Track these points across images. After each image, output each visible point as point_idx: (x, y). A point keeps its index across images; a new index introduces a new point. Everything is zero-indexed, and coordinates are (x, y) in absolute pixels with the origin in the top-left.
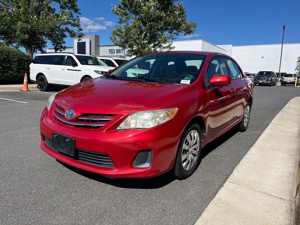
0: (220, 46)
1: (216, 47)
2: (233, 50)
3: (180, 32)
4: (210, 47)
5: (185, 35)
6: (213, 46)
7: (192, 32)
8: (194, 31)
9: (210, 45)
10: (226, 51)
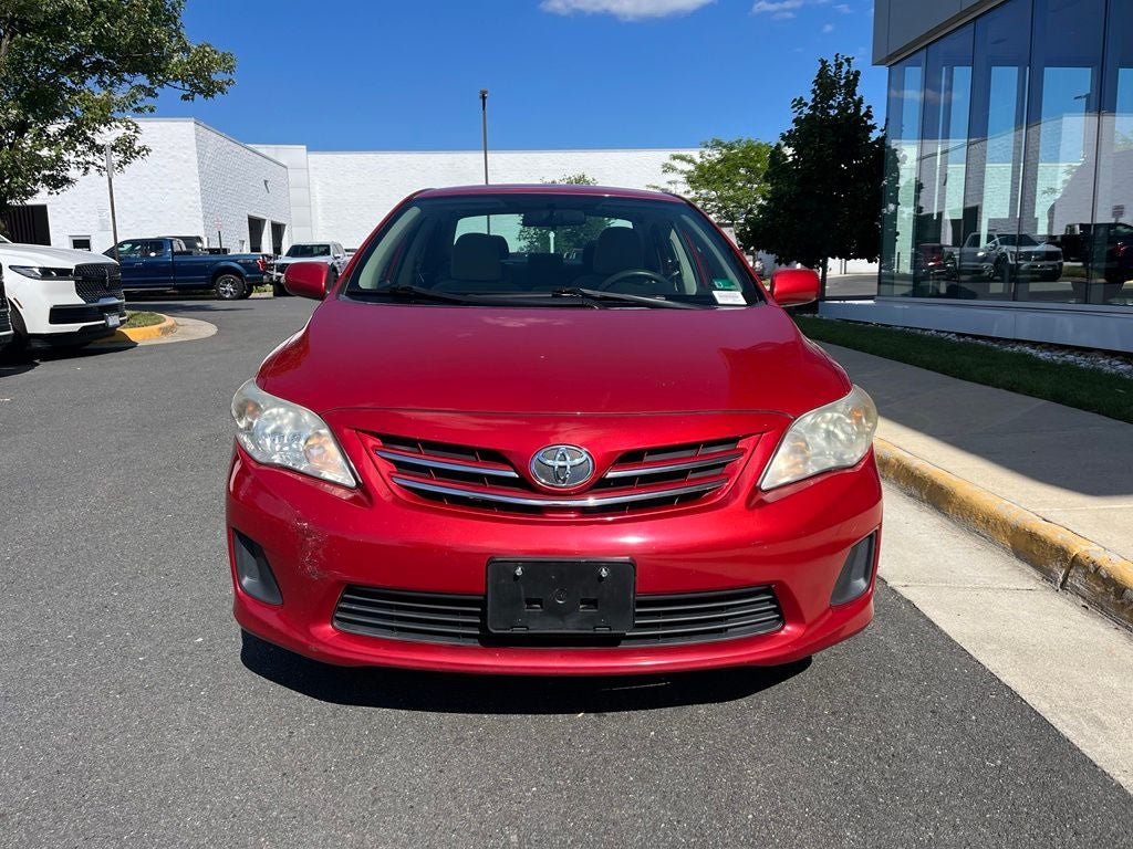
0: (262, 149)
1: (249, 152)
2: (311, 165)
3: (161, 84)
4: (227, 150)
5: (185, 98)
6: (238, 148)
7: (221, 90)
8: (226, 86)
9: (226, 142)
10: (285, 167)
